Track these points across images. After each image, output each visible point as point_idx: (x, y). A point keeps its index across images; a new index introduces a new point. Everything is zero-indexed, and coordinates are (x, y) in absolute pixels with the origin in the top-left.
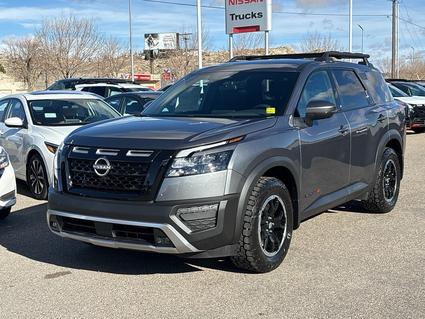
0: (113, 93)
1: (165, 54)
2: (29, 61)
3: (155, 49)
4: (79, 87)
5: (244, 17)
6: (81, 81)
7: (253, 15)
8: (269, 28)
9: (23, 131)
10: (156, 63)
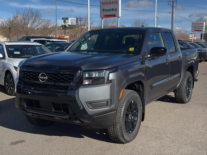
0: (48, 43)
1: (71, 27)
2: (10, 28)
3: (67, 24)
4: (32, 40)
5: (109, 10)
6: (33, 37)
7: (113, 10)
8: (120, 16)
9: (3, 61)
10: (67, 31)
